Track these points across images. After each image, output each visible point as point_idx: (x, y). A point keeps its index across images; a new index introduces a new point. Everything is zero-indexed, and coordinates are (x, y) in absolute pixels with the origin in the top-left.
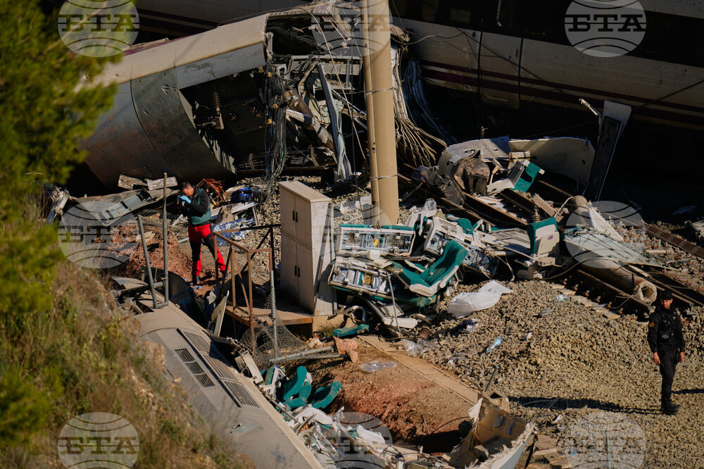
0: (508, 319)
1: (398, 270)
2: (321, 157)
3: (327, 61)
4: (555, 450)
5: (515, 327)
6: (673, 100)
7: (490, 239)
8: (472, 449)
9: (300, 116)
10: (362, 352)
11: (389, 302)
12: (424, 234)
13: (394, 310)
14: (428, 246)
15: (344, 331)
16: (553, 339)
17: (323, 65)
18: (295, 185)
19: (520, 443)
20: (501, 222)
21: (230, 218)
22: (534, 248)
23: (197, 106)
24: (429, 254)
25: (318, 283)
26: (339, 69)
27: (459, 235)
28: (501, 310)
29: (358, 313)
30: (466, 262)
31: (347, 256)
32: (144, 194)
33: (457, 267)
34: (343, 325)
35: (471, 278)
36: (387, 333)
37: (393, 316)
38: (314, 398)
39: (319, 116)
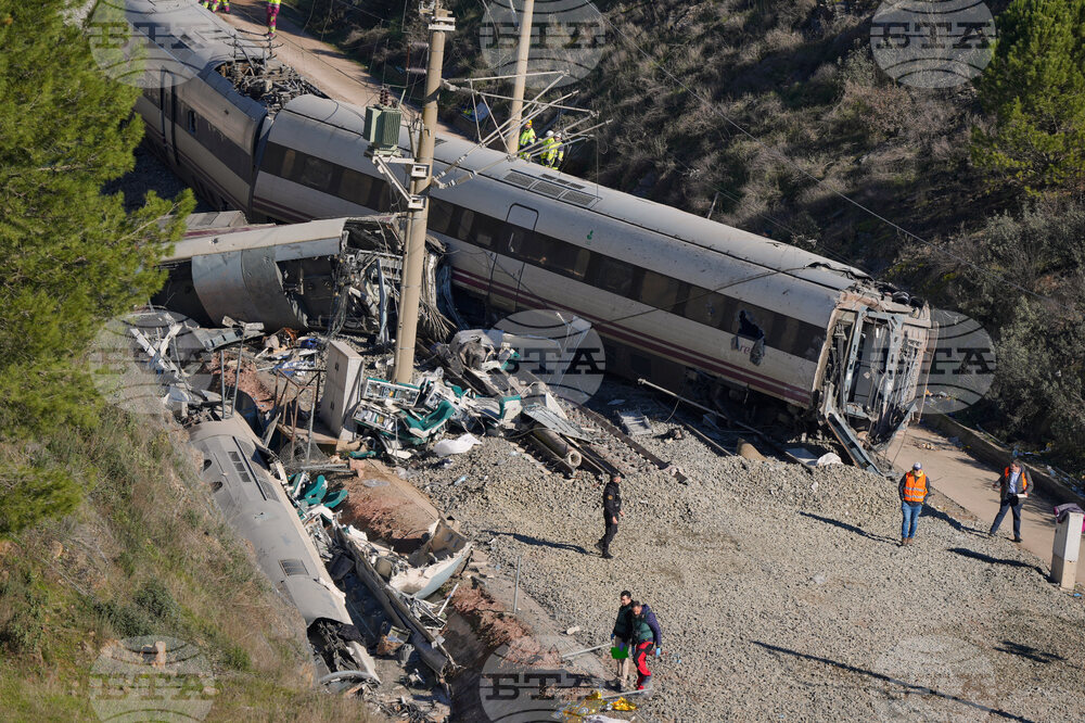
0: (474, 463)
1: (404, 416)
2: (370, 325)
3: (385, 257)
4: (485, 563)
5: (478, 469)
6: (621, 323)
7: (472, 403)
8: (426, 554)
9: (358, 293)
10: (367, 471)
11: (393, 438)
12: (426, 392)
13: (396, 444)
14: (428, 402)
15: (358, 454)
16: (502, 483)
17: (381, 260)
18: (342, 345)
19: (460, 556)
20: (483, 391)
21: (298, 358)
22: (503, 413)
23: (286, 275)
24: (428, 409)
25: (346, 415)
26: (391, 264)
27: (451, 398)
28: (471, 456)
29: (370, 443)
30: (453, 418)
31: (368, 400)
32: (239, 332)
33: (445, 420)
34: (358, 449)
35: (455, 429)
36: (388, 460)
37: (395, 449)
38: (326, 499)
39: (373, 296)
